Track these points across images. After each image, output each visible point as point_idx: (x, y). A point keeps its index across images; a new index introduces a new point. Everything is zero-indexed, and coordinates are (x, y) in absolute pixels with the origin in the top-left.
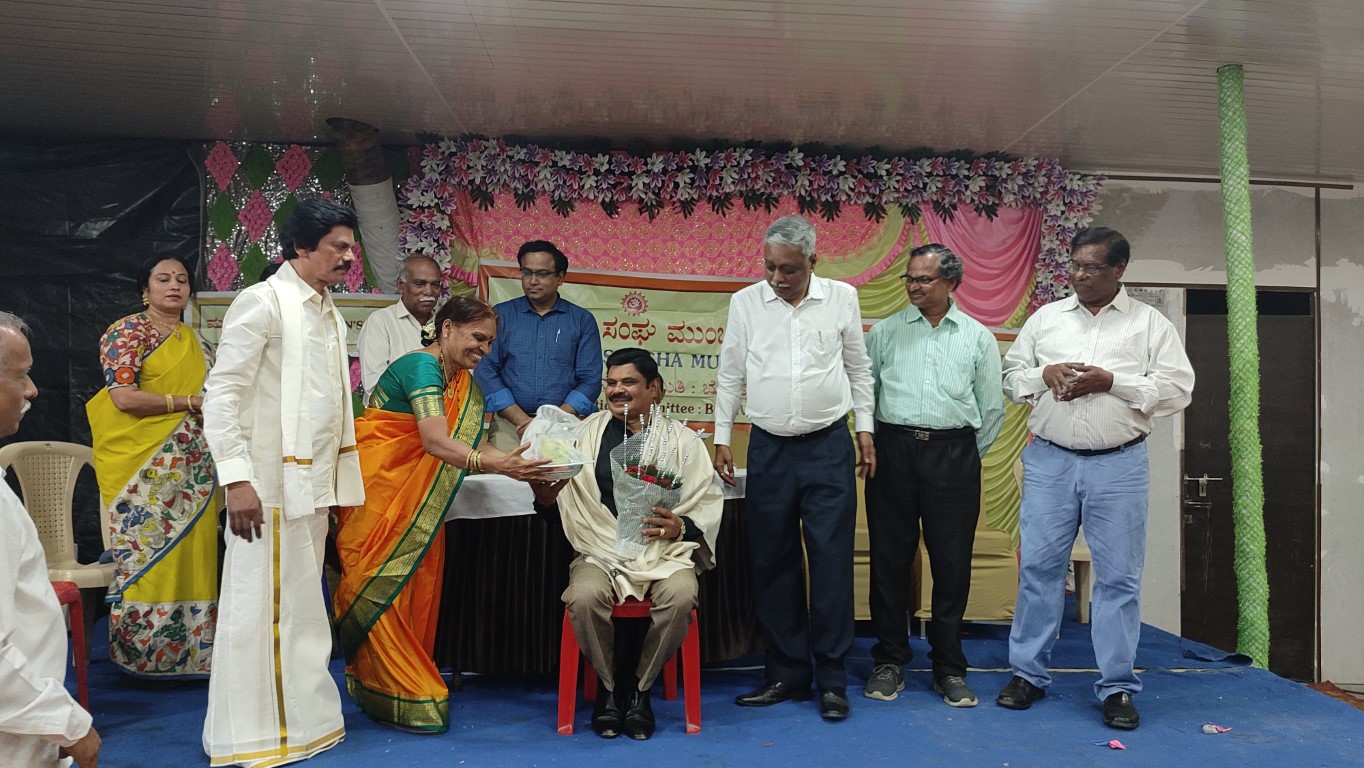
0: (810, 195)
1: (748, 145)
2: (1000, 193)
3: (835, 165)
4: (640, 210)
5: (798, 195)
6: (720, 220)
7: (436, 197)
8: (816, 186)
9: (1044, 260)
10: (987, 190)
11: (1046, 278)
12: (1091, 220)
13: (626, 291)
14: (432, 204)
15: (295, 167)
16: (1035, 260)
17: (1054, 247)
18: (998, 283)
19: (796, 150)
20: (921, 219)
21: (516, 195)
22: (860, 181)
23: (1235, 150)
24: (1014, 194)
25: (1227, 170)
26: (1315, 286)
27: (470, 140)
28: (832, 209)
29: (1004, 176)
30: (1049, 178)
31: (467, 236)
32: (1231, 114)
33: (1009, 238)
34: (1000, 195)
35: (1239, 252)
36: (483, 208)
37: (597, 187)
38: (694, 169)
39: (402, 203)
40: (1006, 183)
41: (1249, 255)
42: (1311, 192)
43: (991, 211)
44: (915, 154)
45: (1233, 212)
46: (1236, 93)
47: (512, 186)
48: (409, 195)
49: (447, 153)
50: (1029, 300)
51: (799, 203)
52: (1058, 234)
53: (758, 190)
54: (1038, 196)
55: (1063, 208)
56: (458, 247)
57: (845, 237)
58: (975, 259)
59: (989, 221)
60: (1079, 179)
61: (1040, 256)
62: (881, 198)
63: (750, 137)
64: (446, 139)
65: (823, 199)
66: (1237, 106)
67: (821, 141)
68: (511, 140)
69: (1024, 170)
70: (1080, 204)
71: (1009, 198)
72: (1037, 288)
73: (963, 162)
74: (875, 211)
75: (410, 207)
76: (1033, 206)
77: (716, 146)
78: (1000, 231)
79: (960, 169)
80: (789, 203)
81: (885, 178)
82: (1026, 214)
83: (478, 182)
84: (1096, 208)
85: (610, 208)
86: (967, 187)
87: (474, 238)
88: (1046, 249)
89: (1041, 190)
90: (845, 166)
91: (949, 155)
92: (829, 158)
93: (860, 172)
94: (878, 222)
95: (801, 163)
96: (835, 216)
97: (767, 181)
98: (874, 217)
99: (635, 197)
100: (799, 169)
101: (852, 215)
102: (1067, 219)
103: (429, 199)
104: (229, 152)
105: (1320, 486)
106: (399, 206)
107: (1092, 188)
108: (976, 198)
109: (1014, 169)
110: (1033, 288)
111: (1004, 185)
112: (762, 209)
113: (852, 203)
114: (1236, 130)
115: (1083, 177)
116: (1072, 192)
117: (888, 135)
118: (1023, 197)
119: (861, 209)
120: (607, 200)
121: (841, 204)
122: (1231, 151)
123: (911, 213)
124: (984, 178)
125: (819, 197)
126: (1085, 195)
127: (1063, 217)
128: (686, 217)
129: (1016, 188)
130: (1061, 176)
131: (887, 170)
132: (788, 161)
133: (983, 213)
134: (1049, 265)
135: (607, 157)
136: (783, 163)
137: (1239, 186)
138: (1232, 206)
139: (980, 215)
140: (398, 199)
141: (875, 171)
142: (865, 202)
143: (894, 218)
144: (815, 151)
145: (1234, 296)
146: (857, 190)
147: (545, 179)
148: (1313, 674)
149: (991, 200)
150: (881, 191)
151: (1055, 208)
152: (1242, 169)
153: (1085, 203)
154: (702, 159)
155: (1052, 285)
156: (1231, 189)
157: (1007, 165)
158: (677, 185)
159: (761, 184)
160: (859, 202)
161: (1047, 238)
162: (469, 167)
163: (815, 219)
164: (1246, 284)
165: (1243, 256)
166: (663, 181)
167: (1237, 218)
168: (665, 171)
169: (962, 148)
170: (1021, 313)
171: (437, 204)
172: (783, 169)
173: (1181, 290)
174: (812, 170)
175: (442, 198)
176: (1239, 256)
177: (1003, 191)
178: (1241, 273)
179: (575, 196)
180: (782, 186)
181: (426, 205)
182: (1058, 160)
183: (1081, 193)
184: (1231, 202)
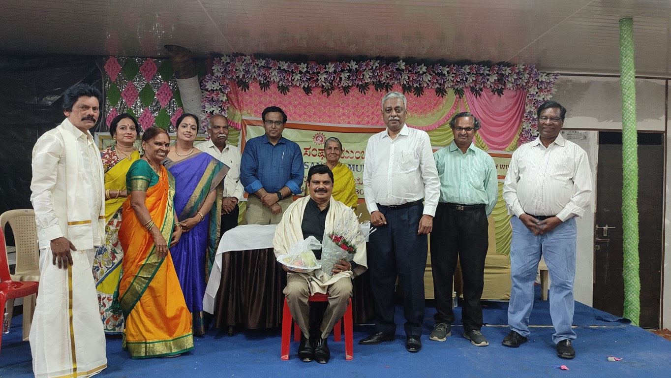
0: (408, 84)
1: (378, 58)
2: (505, 82)
3: (421, 69)
4: (322, 91)
5: (402, 83)
6: (363, 96)
7: (220, 85)
8: (411, 79)
9: (527, 117)
10: (498, 81)
11: (528, 126)
12: (551, 96)
13: (315, 133)
14: (218, 89)
15: (149, 69)
16: (522, 117)
17: (532, 110)
18: (503, 128)
19: (401, 61)
20: (464, 96)
21: (260, 84)
22: (434, 77)
23: (628, 62)
24: (512, 83)
25: (624, 72)
26: (664, 130)
27: (237, 56)
28: (419, 91)
29: (507, 74)
30: (530, 75)
31: (236, 104)
32: (626, 43)
33: (509, 106)
34: (505, 84)
35: (629, 114)
36: (244, 90)
37: (301, 80)
38: (350, 71)
39: (203, 88)
40: (508, 78)
41: (634, 116)
42: (663, 82)
43: (500, 92)
44: (462, 63)
45: (627, 94)
46: (629, 32)
47: (258, 79)
48: (206, 84)
49: (225, 62)
50: (519, 137)
51: (403, 88)
52: (534, 104)
53: (382, 81)
54: (524, 84)
55: (537, 90)
56: (231, 110)
57: (426, 105)
58: (492, 116)
59: (499, 97)
60: (546, 76)
61: (525, 115)
62: (444, 85)
63: (378, 55)
64: (225, 55)
65: (415, 86)
66: (629, 39)
67: (414, 56)
68: (257, 56)
69: (517, 71)
70: (546, 88)
71: (509, 85)
72: (523, 131)
73: (486, 67)
74: (441, 92)
75: (207, 90)
76: (522, 90)
77: (360, 59)
78: (505, 101)
79: (485, 70)
80: (398, 88)
81: (447, 75)
82: (518, 93)
83: (241, 77)
84: (554, 90)
85: (307, 90)
86: (488, 80)
87: (239, 105)
88: (528, 111)
89: (526, 81)
90: (426, 69)
91: (479, 64)
92: (418, 65)
93: (434, 72)
94: (443, 97)
95: (404, 68)
96: (421, 95)
97: (386, 76)
98: (440, 95)
99: (320, 85)
100: (403, 70)
101: (429, 94)
102: (539, 96)
103: (216, 86)
104: (116, 62)
105: (664, 231)
106: (202, 89)
107: (552, 80)
108: (492, 85)
109: (512, 70)
110: (521, 131)
111: (507, 79)
112: (384, 91)
113: (430, 87)
114: (628, 52)
115: (548, 74)
116: (542, 82)
117: (448, 53)
118: (517, 85)
119: (434, 91)
120: (306, 86)
121: (424, 88)
122: (626, 62)
123: (459, 93)
124: (497, 75)
125: (413, 85)
126: (548, 84)
127: (537, 95)
128: (345, 95)
129: (513, 80)
130: (537, 74)
131: (447, 71)
132: (398, 66)
133: (496, 93)
134: (529, 119)
135: (306, 64)
136: (395, 67)
137: (630, 81)
138: (626, 91)
139: (494, 94)
140: (201, 86)
141: (442, 72)
142: (436, 87)
143: (451, 95)
144: (411, 62)
145: (626, 137)
146: (432, 81)
147: (275, 75)
148: (659, 325)
149: (500, 86)
150: (445, 82)
151: (533, 91)
152: (631, 72)
153: (549, 89)
154: (354, 65)
155: (530, 130)
156: (626, 82)
157: (509, 69)
158: (341, 79)
159: (384, 78)
160: (433, 87)
161: (528, 106)
162: (236, 70)
163: (411, 95)
164: (632, 131)
165: (631, 116)
166: (334, 77)
167: (628, 97)
168: (335, 72)
169: (486, 60)
170: (515, 144)
171: (220, 88)
172: (395, 70)
173: (596, 132)
174: (409, 71)
175: (223, 85)
176: (629, 117)
177: (506, 82)
178: (630, 125)
179: (290, 84)
180: (394, 79)
181: (215, 89)
182: (535, 66)
183: (547, 83)
184: (625, 89)
